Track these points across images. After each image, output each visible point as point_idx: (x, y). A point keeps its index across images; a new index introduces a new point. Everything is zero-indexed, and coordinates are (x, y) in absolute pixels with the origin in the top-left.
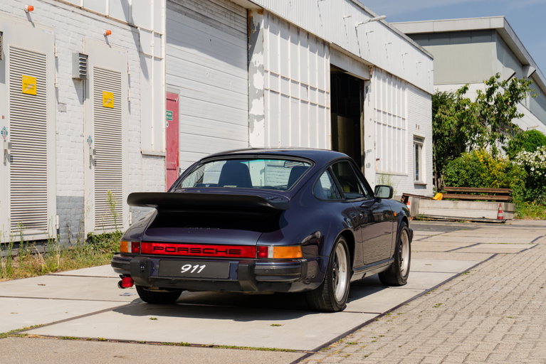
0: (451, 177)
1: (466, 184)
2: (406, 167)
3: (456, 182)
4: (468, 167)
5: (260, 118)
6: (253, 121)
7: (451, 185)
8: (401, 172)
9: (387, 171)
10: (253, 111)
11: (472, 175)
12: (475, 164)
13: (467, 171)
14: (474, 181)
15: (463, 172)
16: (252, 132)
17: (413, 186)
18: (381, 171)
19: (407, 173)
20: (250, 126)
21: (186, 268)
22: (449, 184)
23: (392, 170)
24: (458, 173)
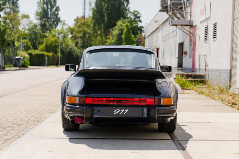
21: (117, 111)
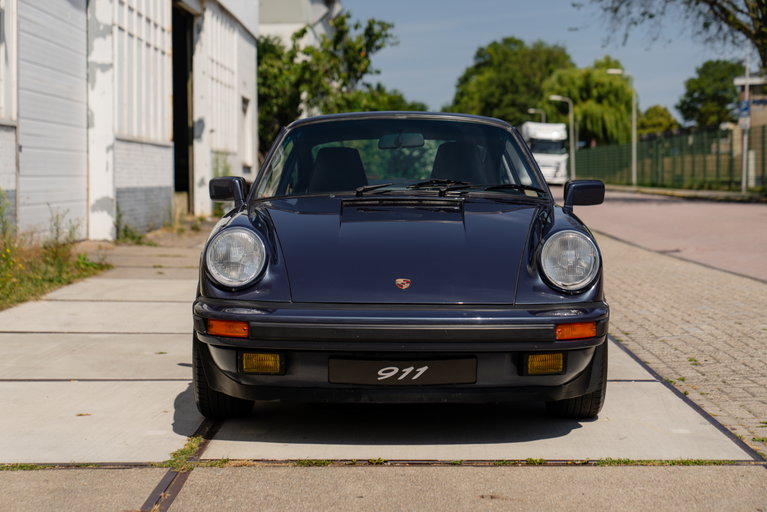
5: (106, 67)
6: (94, 73)
9: (222, 148)
10: (94, 57)
16: (93, 88)
17: (241, 169)
20: (90, 79)
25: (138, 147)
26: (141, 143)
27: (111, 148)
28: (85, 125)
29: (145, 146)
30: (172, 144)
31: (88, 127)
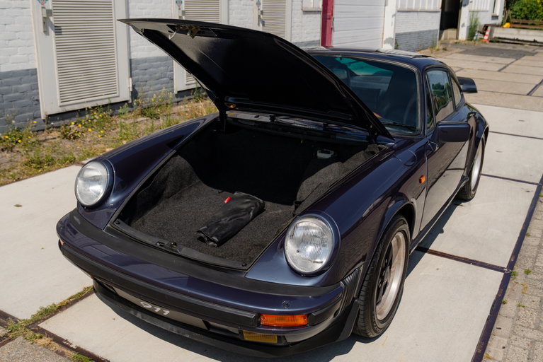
0: (516, 12)
1: (526, 18)
2: (488, 5)
3: (519, 15)
4: (529, 6)
7: (515, 18)
8: (485, 9)
9: (476, 9)
11: (531, 11)
12: (534, 4)
13: (528, 8)
14: (532, 15)
15: (525, 8)
17: (491, 18)
18: (473, 9)
19: (488, 9)
22: (514, 16)
23: (479, 9)
24: (521, 9)
25: (416, 14)
26: (417, 12)
27: (395, 15)
28: (384, 4)
29: (419, 14)
30: (440, 10)
31: (385, 6)
